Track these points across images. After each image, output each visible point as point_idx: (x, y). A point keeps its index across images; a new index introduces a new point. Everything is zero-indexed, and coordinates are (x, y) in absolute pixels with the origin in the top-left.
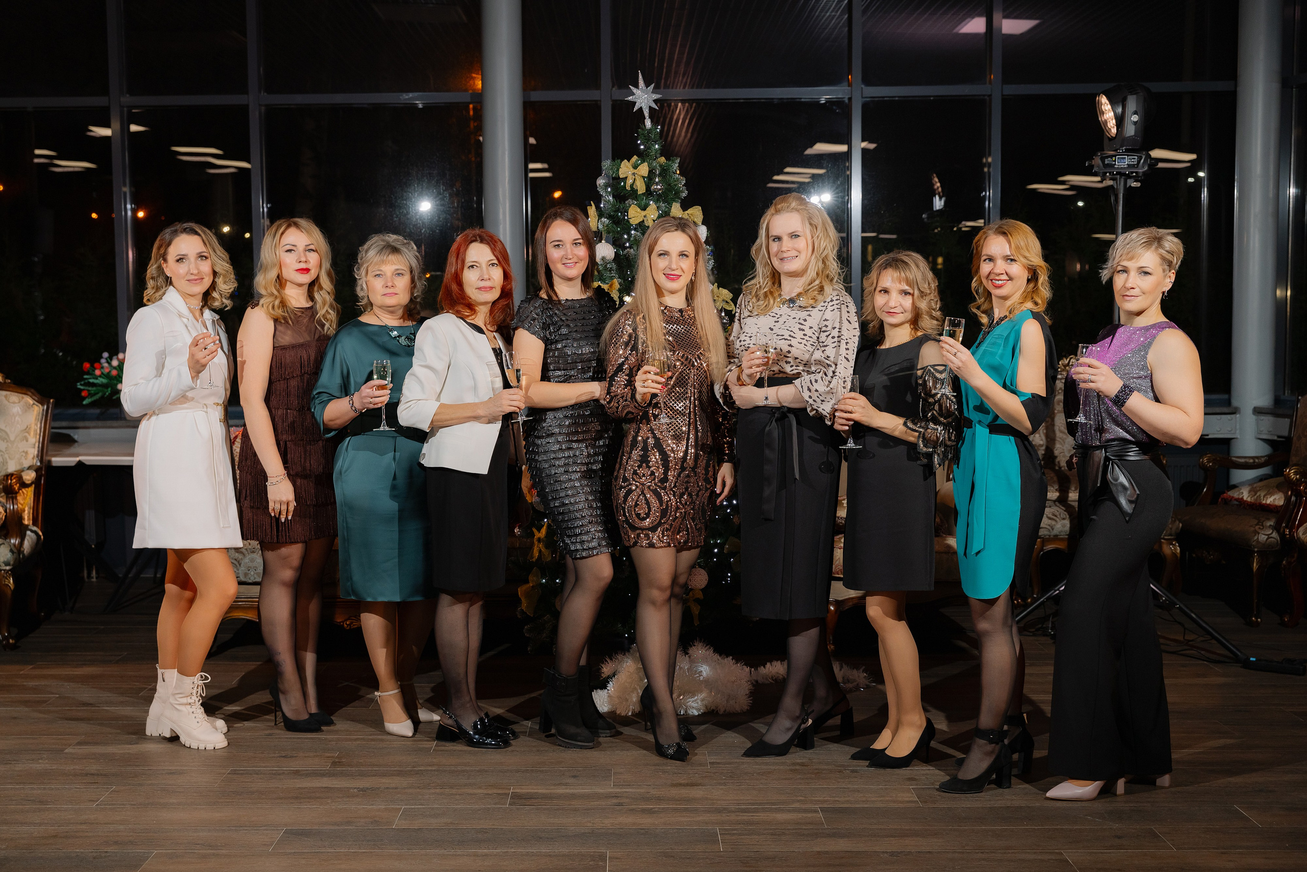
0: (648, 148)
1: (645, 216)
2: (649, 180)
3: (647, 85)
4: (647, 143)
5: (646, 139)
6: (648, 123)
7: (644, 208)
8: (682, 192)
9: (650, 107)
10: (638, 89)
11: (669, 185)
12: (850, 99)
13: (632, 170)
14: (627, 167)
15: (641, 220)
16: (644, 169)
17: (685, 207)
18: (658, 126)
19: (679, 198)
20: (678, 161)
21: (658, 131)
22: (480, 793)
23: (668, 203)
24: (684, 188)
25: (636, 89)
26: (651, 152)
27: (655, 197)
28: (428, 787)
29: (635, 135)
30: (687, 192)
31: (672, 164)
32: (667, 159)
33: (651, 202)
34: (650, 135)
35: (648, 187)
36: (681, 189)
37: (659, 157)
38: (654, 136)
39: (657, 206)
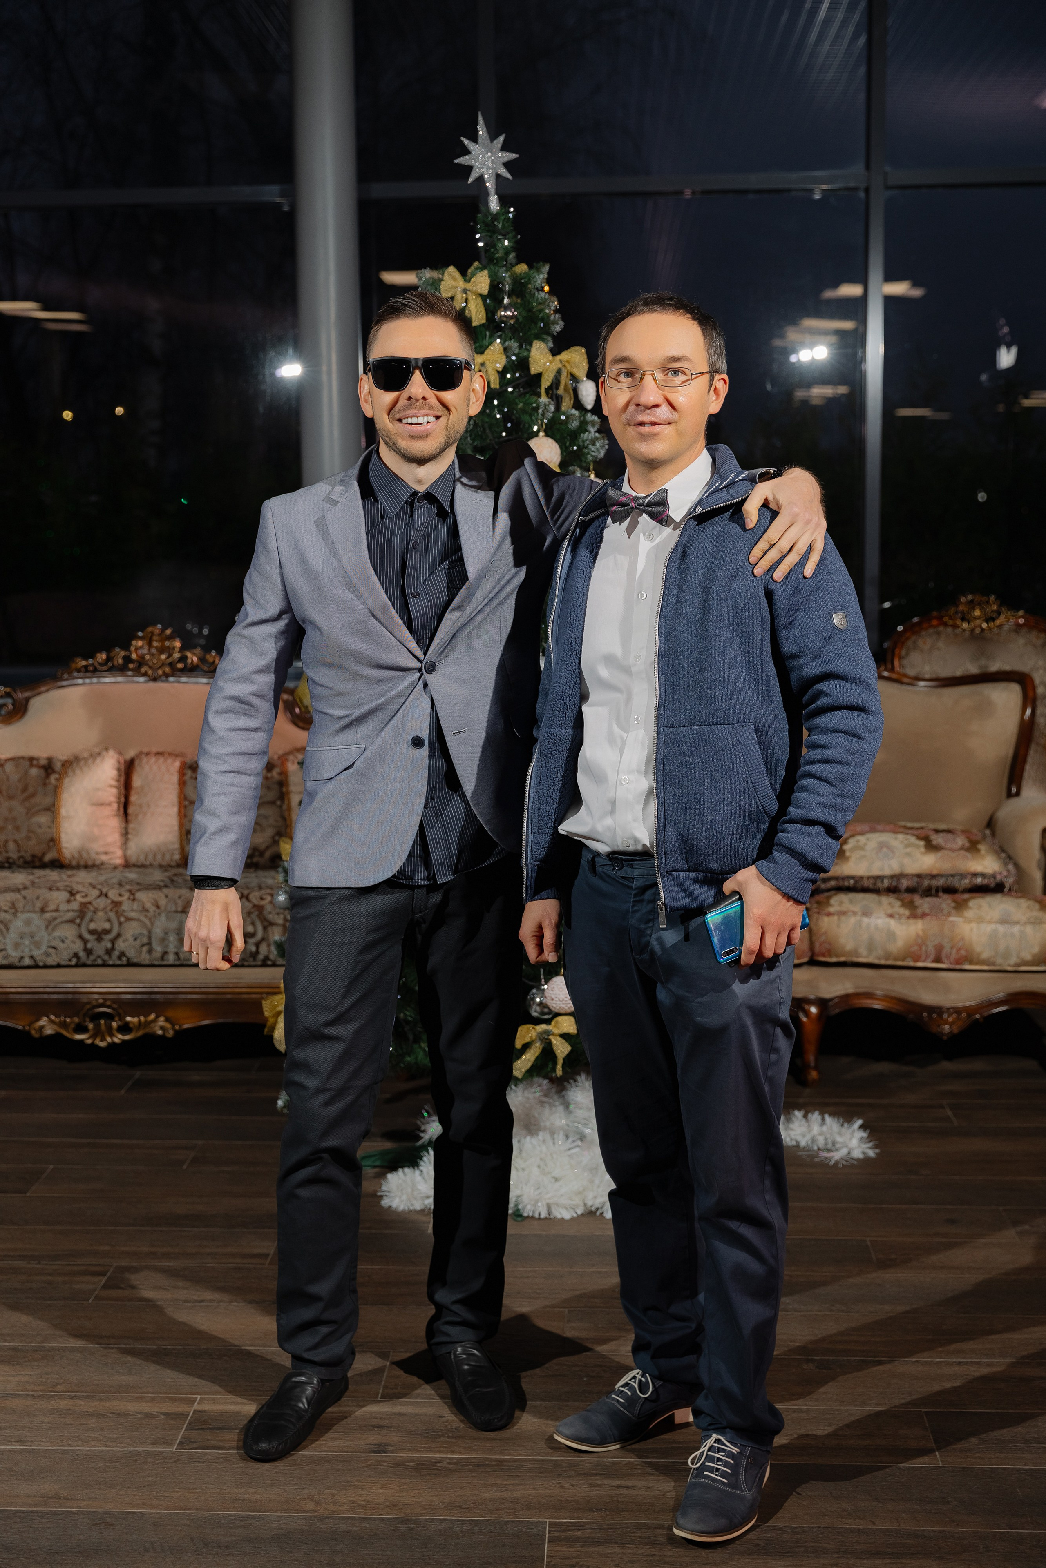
0: (491, 246)
2: (492, 299)
3: (493, 137)
4: (491, 237)
5: (488, 231)
6: (494, 204)
8: (554, 323)
9: (498, 176)
10: (476, 142)
11: (530, 310)
12: (867, 190)
13: (461, 284)
14: (454, 279)
16: (482, 282)
17: (555, 352)
18: (510, 207)
19: (549, 333)
20: (546, 268)
21: (511, 215)
22: (137, 1413)
23: (526, 342)
24: (557, 315)
25: (473, 144)
26: (498, 253)
27: (504, 332)
28: (51, 1392)
29: (472, 224)
30: (562, 323)
31: (536, 274)
32: (527, 264)
33: (498, 341)
34: (496, 223)
35: (490, 313)
36: (552, 318)
37: (517, 264)
38: (503, 224)
39: (505, 346)
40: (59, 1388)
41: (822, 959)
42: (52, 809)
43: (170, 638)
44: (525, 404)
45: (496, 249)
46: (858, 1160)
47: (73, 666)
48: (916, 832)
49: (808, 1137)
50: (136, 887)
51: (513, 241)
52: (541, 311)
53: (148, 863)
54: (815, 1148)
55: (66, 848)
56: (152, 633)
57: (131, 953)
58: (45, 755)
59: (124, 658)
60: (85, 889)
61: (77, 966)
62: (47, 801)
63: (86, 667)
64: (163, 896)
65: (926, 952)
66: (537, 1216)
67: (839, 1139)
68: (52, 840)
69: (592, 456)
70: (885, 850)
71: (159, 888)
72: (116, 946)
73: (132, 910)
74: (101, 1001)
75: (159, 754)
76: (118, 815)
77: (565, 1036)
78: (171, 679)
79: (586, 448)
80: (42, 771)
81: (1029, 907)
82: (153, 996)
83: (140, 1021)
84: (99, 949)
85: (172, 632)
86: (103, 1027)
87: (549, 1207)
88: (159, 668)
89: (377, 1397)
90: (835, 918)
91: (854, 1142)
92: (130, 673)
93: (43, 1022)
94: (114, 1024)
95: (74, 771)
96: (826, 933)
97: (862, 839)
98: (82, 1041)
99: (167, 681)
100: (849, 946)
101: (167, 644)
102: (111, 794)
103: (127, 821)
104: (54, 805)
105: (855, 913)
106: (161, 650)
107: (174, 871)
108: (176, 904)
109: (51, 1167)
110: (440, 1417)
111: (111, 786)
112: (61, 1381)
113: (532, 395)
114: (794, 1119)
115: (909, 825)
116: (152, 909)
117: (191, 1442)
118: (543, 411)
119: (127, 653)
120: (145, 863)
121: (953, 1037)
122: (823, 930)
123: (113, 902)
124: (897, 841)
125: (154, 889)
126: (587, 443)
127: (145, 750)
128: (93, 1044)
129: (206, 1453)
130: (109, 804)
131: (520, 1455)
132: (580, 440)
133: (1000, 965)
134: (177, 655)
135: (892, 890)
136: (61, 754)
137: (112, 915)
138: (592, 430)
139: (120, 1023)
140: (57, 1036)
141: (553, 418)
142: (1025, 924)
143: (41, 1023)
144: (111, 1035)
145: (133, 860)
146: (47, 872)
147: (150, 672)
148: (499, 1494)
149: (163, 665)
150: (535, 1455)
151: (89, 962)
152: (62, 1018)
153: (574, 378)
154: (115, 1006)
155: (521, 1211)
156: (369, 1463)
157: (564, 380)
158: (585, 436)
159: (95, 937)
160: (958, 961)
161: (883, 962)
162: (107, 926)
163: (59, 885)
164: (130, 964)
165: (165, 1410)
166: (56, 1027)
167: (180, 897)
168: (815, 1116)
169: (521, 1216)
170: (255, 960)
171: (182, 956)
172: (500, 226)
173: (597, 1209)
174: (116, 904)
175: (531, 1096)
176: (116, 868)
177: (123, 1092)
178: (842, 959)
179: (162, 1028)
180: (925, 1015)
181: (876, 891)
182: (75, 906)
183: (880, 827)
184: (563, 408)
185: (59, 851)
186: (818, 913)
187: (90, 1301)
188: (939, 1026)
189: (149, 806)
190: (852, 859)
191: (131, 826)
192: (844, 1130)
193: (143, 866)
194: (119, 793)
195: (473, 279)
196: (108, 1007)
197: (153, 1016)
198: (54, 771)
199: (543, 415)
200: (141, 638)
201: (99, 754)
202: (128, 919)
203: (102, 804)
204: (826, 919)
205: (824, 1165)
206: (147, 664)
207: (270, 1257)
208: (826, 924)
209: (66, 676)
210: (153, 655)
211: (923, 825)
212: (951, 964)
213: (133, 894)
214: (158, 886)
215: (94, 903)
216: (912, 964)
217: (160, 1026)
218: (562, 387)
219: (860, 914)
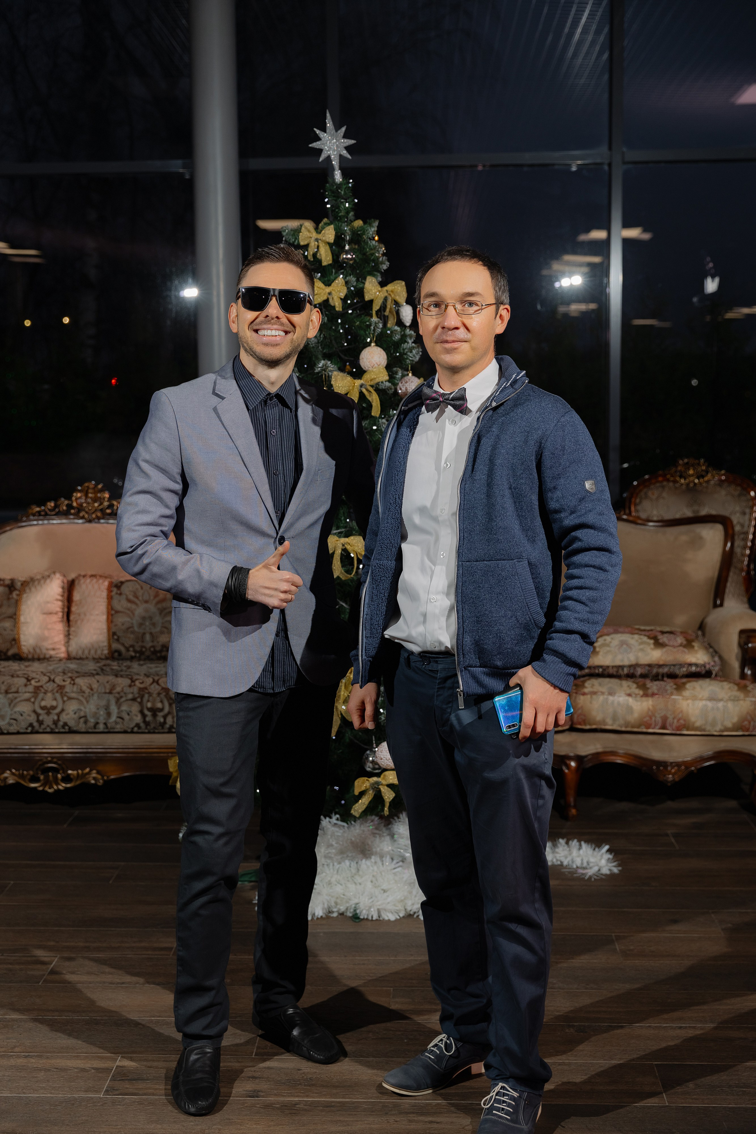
0: (336, 207)
1: (330, 294)
2: (337, 246)
3: (337, 128)
4: (336, 200)
5: (334, 196)
6: (338, 176)
7: (328, 284)
8: (382, 263)
9: (341, 156)
10: (325, 131)
11: (364, 254)
12: (610, 165)
13: (314, 235)
14: (309, 231)
15: (325, 298)
16: (329, 234)
17: (383, 284)
18: (350, 179)
19: (379, 271)
20: (376, 223)
21: (350, 185)
22: (74, 1068)
23: (361, 278)
24: (384, 258)
25: (323, 133)
26: (341, 212)
27: (346, 270)
28: (11, 1052)
29: (322, 191)
30: (388, 263)
31: (369, 228)
32: (362, 221)
33: (341, 276)
34: (339, 191)
35: (336, 256)
36: (381, 259)
37: (355, 220)
38: (345, 191)
39: (346, 280)
40: (16, 1050)
41: (579, 727)
42: (14, 617)
43: (102, 491)
44: (361, 322)
45: (340, 210)
46: (606, 875)
47: (30, 511)
48: (647, 633)
49: (569, 859)
50: (75, 675)
51: (352, 203)
52: (372, 254)
53: (84, 657)
54: (575, 867)
55: (24, 646)
56: (88, 487)
57: (72, 723)
58: (9, 577)
59: (67, 505)
60: (38, 676)
61: (32, 733)
62: (11, 611)
63: (39, 512)
64: (96, 681)
65: (655, 721)
66: (370, 918)
67: (592, 860)
68: (14, 640)
69: (410, 360)
70: (625, 646)
71: (93, 675)
72: (61, 718)
73: (73, 692)
74: (49, 759)
75: (92, 576)
76: (62, 621)
77: (391, 786)
78: (102, 521)
79: (406, 354)
80: (7, 589)
81: (730, 688)
82: (88, 755)
83: (78, 773)
84: (48, 720)
85: (103, 487)
86: (51, 778)
87: (379, 911)
88: (93, 513)
89: (252, 1055)
90: (589, 696)
91: (603, 862)
92: (72, 517)
93: (7, 774)
94: (59, 776)
95: (30, 589)
96: (582, 707)
97: (608, 638)
98: (35, 788)
99: (99, 523)
100: (599, 717)
101: (99, 495)
102: (57, 606)
103: (69, 626)
104: (15, 614)
105: (603, 693)
106: (95, 500)
107: (103, 662)
108: (105, 687)
109: (12, 882)
110: (299, 1070)
111: (57, 600)
112: (18, 1044)
113: (366, 316)
114: (559, 845)
115: (643, 628)
116: (88, 691)
117: (114, 1090)
118: (374, 328)
119: (70, 502)
120: (82, 656)
121: (675, 783)
122: (580, 706)
123: (58, 686)
124: (634, 640)
125: (89, 676)
126: (406, 350)
127: (83, 573)
128: (43, 790)
129: (125, 1099)
130: (56, 613)
131: (358, 1098)
132: (401, 349)
133: (709, 731)
134: (106, 504)
135: (630, 676)
136: (21, 577)
137: (58, 696)
138: (410, 341)
139: (63, 775)
140: (17, 785)
141: (381, 332)
142: (727, 700)
143: (6, 775)
144: (57, 784)
145: (74, 654)
146: (10, 663)
147: (86, 516)
148: (342, 1128)
149: (96, 510)
150: (369, 1099)
151: (41, 730)
152: (21, 772)
153: (397, 303)
154: (60, 762)
155: (359, 915)
156: (246, 1105)
157: (389, 305)
158: (405, 346)
159: (45, 711)
160: (678, 729)
161: (623, 729)
162: (54, 703)
163: (19, 673)
164: (71, 731)
165: (95, 1066)
166: (16, 778)
167: (108, 682)
168: (574, 843)
169: (358, 918)
170: (163, 728)
171: (109, 725)
172: (343, 193)
173: (415, 913)
174: (61, 687)
175: (366, 829)
176: (60, 660)
177: (65, 826)
178: (594, 727)
179: (94, 778)
180: (654, 767)
181: (618, 677)
182: (31, 688)
183: (621, 630)
184: (389, 325)
185: (19, 647)
186: (576, 693)
187: (40, 984)
188: (665, 776)
189: (85, 615)
190: (601, 653)
191: (72, 629)
192: (595, 853)
193: (81, 659)
194: (64, 605)
195: (323, 232)
196: (55, 763)
197: (88, 770)
198: (15, 589)
199: (374, 330)
200: (80, 491)
201: (49, 576)
202: (70, 698)
203: (51, 613)
204: (582, 697)
205: (581, 879)
206: (84, 510)
207: (174, 950)
208: (582, 700)
209: (24, 519)
210: (88, 503)
211: (652, 628)
212: (673, 730)
213: (73, 680)
214: (92, 673)
215: (44, 686)
216: (645, 730)
217: (93, 777)
218: (388, 310)
219: (607, 693)
